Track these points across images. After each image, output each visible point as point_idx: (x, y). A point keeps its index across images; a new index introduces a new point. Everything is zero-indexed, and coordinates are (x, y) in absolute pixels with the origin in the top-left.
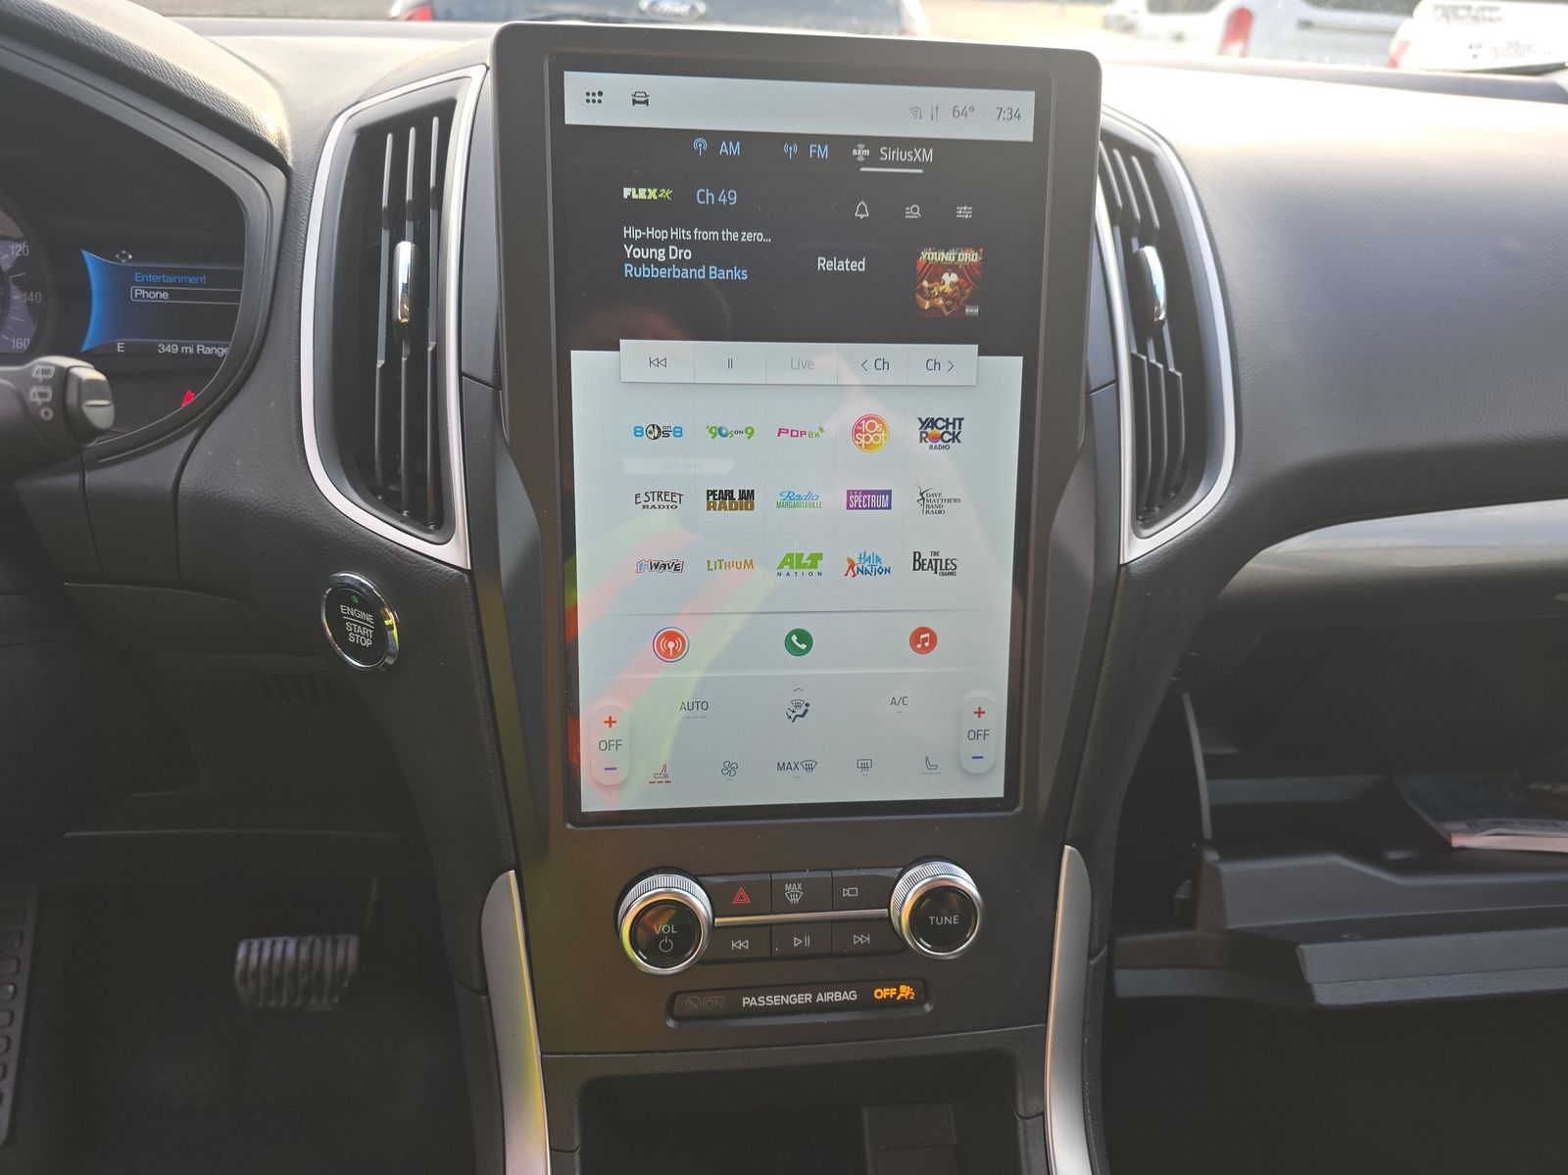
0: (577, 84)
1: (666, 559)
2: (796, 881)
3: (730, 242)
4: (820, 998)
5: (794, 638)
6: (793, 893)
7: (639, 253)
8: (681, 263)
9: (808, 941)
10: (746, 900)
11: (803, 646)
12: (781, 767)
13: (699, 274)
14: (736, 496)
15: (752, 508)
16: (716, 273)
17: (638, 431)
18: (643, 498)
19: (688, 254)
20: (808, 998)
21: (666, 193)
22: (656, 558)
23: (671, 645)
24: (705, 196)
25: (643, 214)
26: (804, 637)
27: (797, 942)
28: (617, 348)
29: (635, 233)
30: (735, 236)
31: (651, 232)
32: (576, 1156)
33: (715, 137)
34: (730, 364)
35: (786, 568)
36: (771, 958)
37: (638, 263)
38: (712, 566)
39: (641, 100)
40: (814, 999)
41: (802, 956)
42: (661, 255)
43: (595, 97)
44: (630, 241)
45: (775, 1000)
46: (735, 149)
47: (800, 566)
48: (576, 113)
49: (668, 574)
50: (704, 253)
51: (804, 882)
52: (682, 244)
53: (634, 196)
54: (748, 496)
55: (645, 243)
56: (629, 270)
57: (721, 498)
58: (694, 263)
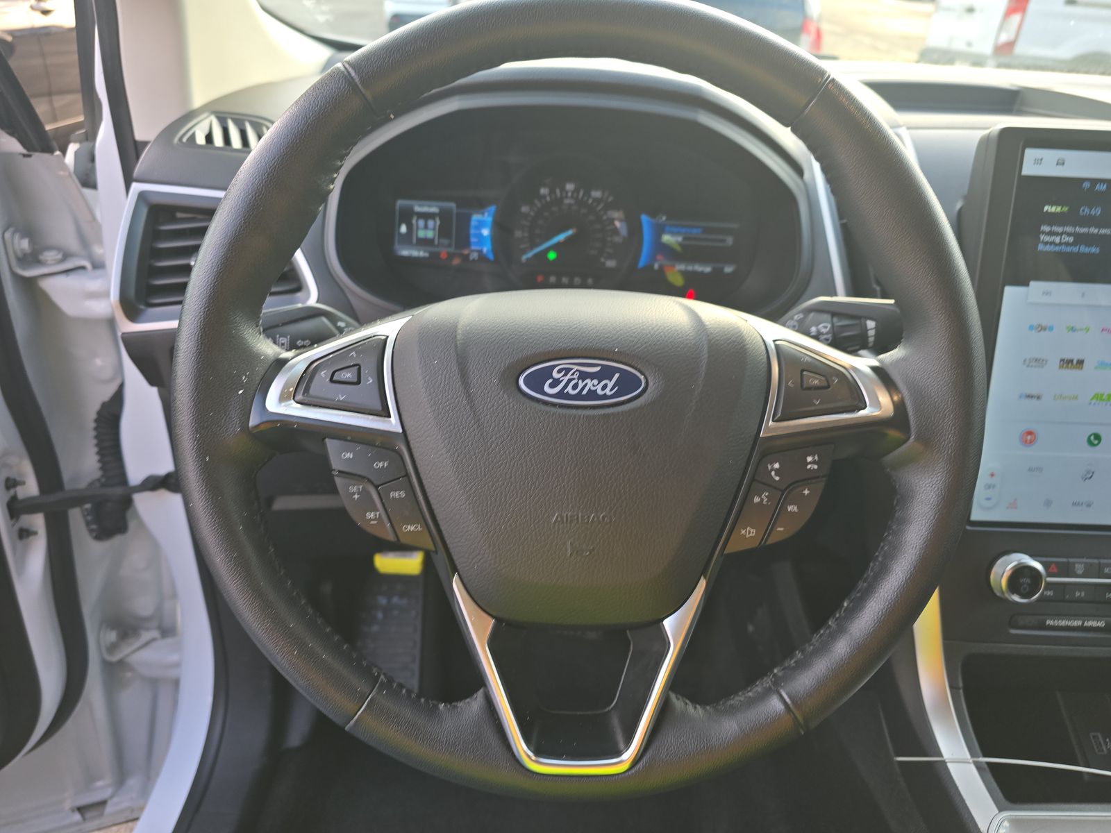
0: (1031, 154)
1: (1034, 392)
2: (1081, 563)
3: (1093, 235)
4: (1086, 624)
5: (1092, 438)
6: (1080, 569)
7: (1047, 239)
8: (1067, 244)
9: (1083, 594)
10: (1055, 570)
11: (1096, 442)
12: (1074, 504)
13: (1075, 249)
14: (1075, 362)
15: (1082, 368)
16: (1084, 249)
17: (1031, 328)
18: (1027, 362)
19: (1071, 239)
20: (1080, 623)
21: (1065, 209)
22: (1029, 392)
23: (1029, 437)
24: (1085, 211)
25: (1053, 219)
26: (1098, 437)
27: (1077, 594)
28: (1027, 285)
29: (1046, 228)
30: (1096, 231)
31: (1055, 229)
32: (961, 691)
33: (1094, 181)
34: (1083, 295)
35: (1094, 401)
36: (1064, 601)
37: (1046, 243)
38: (1056, 397)
39: (1061, 163)
40: (1083, 624)
41: (1079, 601)
42: (1057, 239)
43: (1039, 161)
44: (1043, 232)
45: (1063, 623)
46: (1103, 187)
47: (1101, 400)
48: (1029, 169)
49: (1034, 401)
50: (1079, 239)
51: (1086, 564)
52: (1069, 234)
53: (1049, 211)
54: (1081, 363)
55: (1051, 233)
56: (1041, 247)
57: (1067, 363)
58: (1074, 244)
